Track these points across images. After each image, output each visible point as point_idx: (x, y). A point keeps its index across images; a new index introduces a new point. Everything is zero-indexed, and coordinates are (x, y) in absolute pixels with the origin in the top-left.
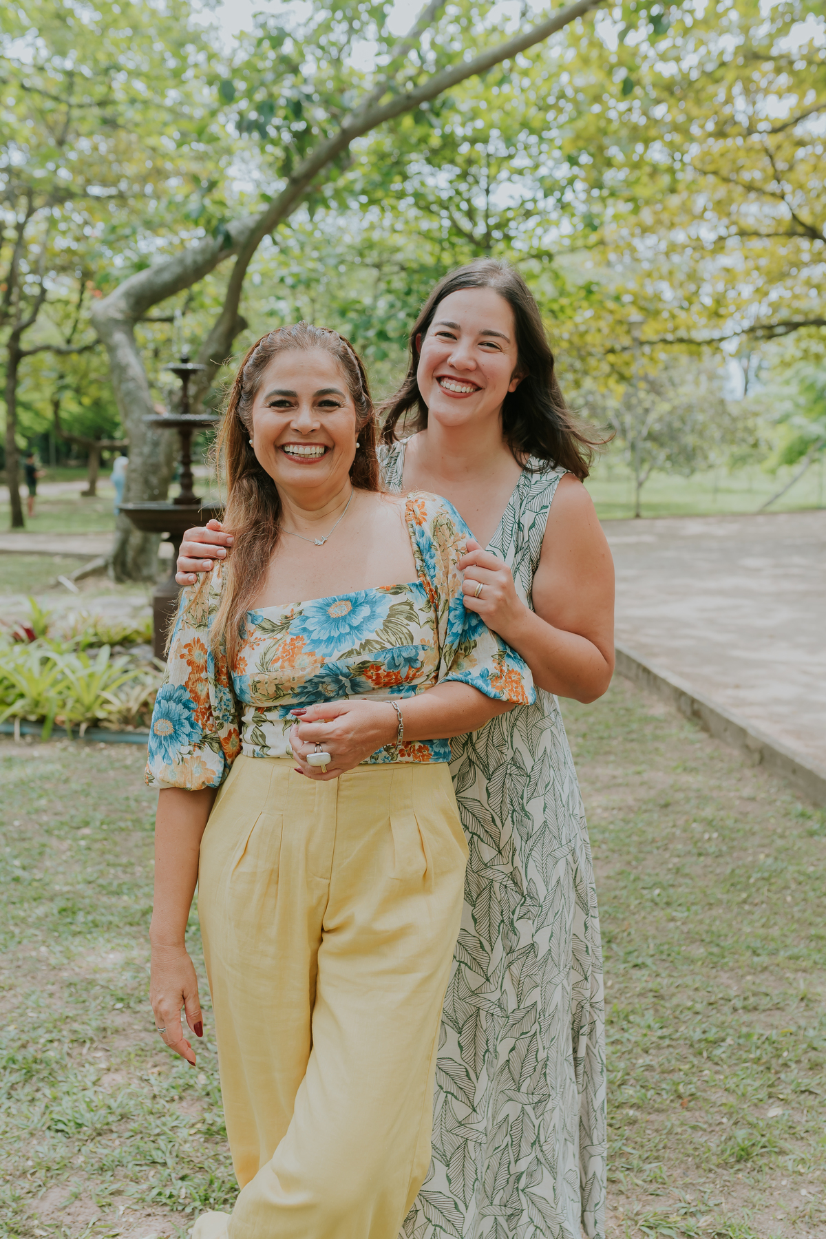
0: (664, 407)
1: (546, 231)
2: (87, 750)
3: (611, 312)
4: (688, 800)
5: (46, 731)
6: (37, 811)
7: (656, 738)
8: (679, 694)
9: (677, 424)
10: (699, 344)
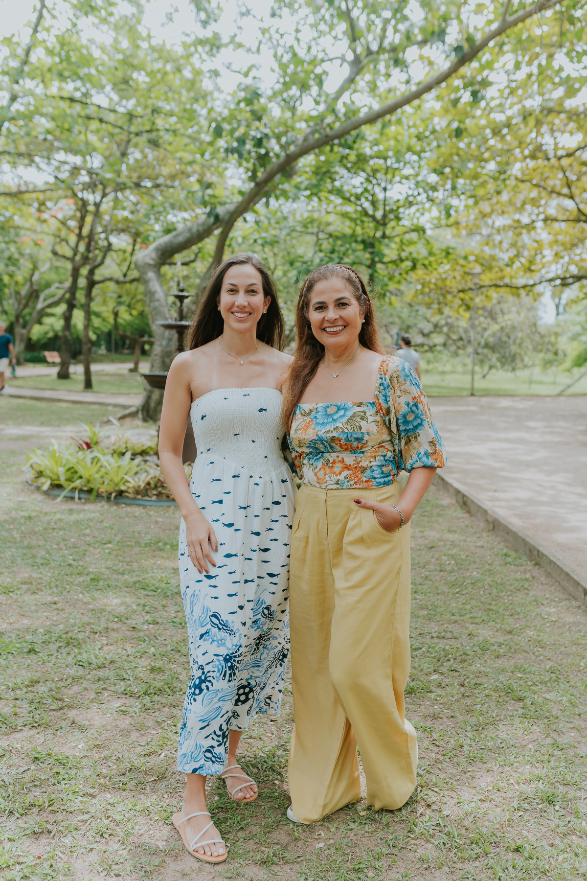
0: (496, 327)
1: (422, 214)
2: (115, 507)
3: (462, 266)
4: (445, 545)
5: (92, 497)
6: (84, 535)
7: (439, 515)
8: (458, 492)
9: (504, 339)
10: (518, 288)
